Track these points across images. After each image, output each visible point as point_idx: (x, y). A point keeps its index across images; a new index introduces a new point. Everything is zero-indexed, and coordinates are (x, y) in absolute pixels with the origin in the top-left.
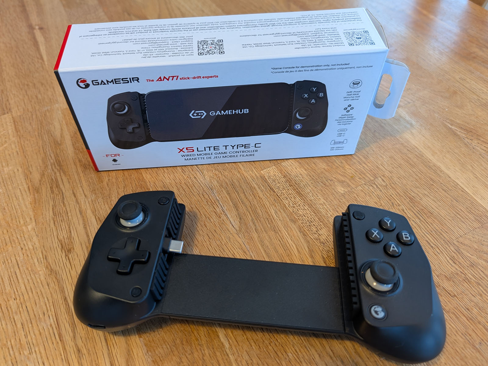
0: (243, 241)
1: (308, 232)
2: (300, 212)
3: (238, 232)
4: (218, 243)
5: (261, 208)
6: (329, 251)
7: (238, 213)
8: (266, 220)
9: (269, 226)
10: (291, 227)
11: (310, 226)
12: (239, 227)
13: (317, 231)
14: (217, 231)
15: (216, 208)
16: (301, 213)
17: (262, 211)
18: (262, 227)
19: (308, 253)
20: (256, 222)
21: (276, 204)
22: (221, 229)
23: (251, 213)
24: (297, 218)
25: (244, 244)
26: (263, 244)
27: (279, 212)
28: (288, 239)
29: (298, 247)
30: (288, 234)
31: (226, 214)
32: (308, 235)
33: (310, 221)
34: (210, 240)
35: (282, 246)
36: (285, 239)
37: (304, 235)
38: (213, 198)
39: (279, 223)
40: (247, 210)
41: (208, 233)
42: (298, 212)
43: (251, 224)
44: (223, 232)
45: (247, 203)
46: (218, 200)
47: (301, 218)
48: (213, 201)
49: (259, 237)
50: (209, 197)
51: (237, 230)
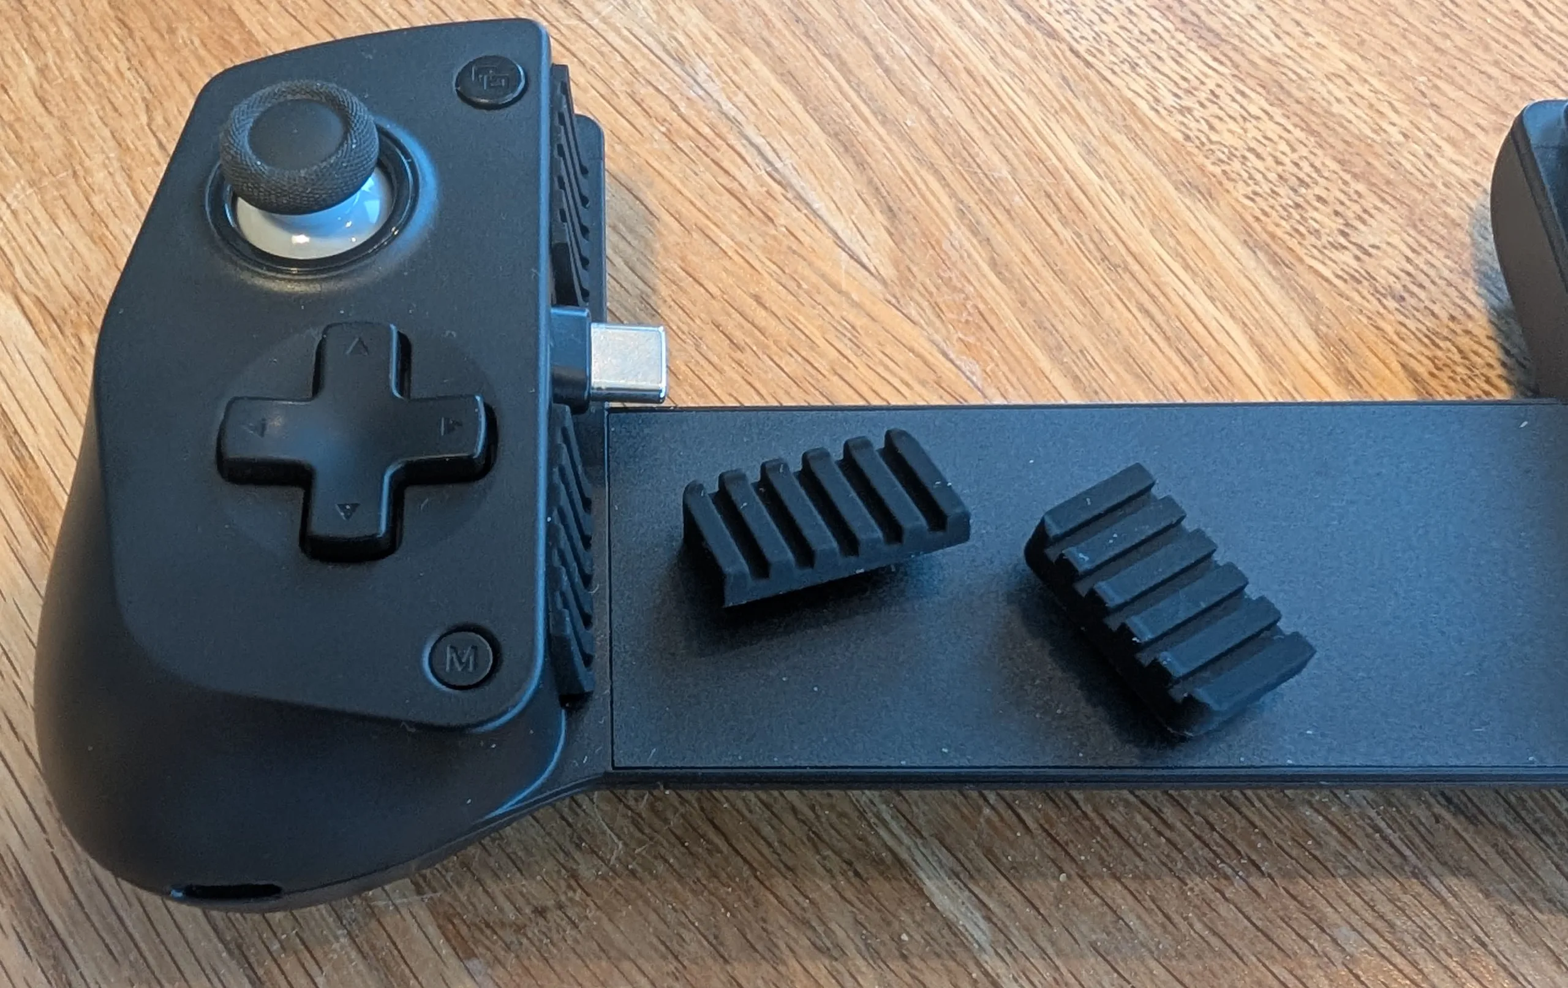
0: (937, 338)
1: (1293, 243)
2: (1227, 135)
3: (897, 290)
4: (792, 365)
5: (998, 141)
6: (1436, 334)
7: (870, 182)
8: (1042, 203)
9: (1066, 234)
10: (1194, 225)
11: (1298, 206)
12: (896, 264)
13: (1344, 234)
14: (767, 299)
15: (733, 170)
16: (1229, 139)
17: (1009, 154)
18: (1027, 248)
19: (1323, 362)
20: (984, 220)
21: (1081, 106)
22: (792, 285)
23: (946, 172)
24: (1217, 170)
25: (945, 355)
26: (1052, 342)
27: (1104, 151)
28: (1189, 298)
29: (1258, 334)
30: (1187, 267)
31: (799, 197)
32: (1301, 260)
33: (1293, 181)
34: (738, 355)
35: (1168, 339)
36: (1175, 299)
37: (1276, 260)
38: (699, 113)
39: (1123, 212)
40: (922, 159)
41: (722, 319)
42: (1214, 137)
43: (961, 234)
44: (804, 298)
45: (912, 119)
46: (733, 121)
47: (1236, 165)
48: (706, 131)
49: (1023, 304)
50: (675, 108)
51: (884, 282)
